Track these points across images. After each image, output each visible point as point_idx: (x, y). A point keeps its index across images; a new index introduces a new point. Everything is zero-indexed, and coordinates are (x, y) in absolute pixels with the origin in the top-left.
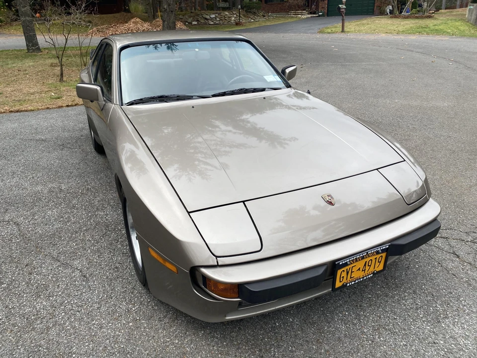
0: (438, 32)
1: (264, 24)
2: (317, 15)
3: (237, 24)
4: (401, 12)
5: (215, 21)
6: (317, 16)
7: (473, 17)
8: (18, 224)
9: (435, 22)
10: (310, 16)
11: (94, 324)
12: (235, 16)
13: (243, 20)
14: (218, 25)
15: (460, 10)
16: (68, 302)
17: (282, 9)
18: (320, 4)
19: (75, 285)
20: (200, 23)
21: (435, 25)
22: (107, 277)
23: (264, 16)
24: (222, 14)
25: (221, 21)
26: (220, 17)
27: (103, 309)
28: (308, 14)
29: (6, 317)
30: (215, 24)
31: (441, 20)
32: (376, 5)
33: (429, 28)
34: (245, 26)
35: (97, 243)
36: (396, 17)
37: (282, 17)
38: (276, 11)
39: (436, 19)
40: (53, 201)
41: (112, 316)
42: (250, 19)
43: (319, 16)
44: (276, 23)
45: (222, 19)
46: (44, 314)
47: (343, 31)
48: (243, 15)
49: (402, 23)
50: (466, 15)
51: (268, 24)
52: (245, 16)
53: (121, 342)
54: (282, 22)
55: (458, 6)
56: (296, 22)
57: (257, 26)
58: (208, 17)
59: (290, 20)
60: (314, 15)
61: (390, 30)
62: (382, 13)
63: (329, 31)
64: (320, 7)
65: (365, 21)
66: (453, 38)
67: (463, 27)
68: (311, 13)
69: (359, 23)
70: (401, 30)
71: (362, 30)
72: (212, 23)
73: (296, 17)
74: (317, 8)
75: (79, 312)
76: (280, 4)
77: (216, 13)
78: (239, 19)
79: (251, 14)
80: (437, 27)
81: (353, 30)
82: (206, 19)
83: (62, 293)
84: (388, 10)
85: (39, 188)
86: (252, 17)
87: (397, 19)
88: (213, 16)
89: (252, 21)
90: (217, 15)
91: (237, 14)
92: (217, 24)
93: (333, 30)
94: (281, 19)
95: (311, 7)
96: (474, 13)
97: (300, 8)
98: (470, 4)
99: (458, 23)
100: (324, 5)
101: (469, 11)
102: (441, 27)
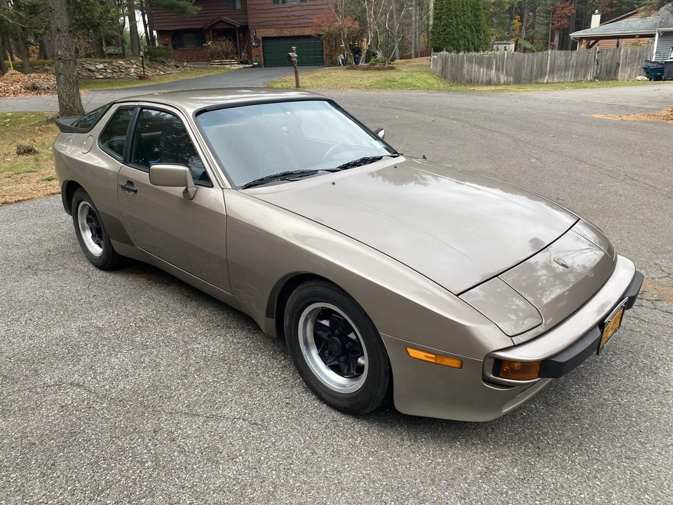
0: (407, 86)
1: (181, 78)
2: (251, 65)
3: (141, 78)
4: (357, 63)
5: (105, 74)
6: (252, 67)
7: (438, 69)
8: (78, 385)
9: (401, 74)
10: (242, 66)
11: (326, 471)
12: (135, 66)
13: (149, 73)
14: (111, 80)
15: (417, 59)
16: (265, 458)
17: (200, 57)
18: (253, 51)
19: (253, 437)
20: (81, 76)
21: (402, 78)
22: (288, 418)
23: (178, 67)
24: (114, 64)
25: (115, 74)
26: (111, 67)
27: (320, 453)
28: (239, 64)
29: (196, 499)
30: (106, 78)
31: (406, 72)
32: (325, 53)
33: (397, 81)
34: (154, 80)
35: (230, 381)
36: (353, 68)
37: (203, 68)
38: (191, 59)
39: (399, 71)
40: (104, 346)
41: (339, 457)
42: (158, 71)
43: (254, 66)
44: (198, 76)
45: (115, 70)
46: (246, 479)
47: (298, 86)
48: (147, 65)
49: (365, 76)
50: (430, 66)
51: (187, 77)
52: (150, 67)
53: (380, 480)
54: (206, 75)
55: (413, 55)
56: (224, 74)
57: (171, 81)
58: (93, 68)
59: (216, 72)
60: (248, 66)
61: (354, 84)
62: (334, 63)
63: (279, 86)
64: (254, 56)
65: (318, 74)
66: (431, 93)
68: (242, 63)
69: (312, 75)
70: (368, 85)
71: (320, 85)
72: (101, 77)
73: (224, 68)
74: (250, 56)
75: (291, 464)
76: (195, 50)
77: (105, 62)
78: (144, 72)
79: (158, 64)
80: (404, 81)
81: (309, 84)
82: (89, 70)
83: (246, 450)
84: (340, 60)
85: (58, 331)
86: (160, 68)
87: (355, 71)
88: (101, 66)
89: (162, 73)
90: (106, 65)
91: (137, 63)
92: (110, 78)
93: (285, 84)
94: (202, 70)
95: (241, 54)
96: (439, 63)
97: (227, 55)
98: (433, 53)
99: (425, 76)
100: (258, 52)
101: (433, 61)
102: (409, 80)
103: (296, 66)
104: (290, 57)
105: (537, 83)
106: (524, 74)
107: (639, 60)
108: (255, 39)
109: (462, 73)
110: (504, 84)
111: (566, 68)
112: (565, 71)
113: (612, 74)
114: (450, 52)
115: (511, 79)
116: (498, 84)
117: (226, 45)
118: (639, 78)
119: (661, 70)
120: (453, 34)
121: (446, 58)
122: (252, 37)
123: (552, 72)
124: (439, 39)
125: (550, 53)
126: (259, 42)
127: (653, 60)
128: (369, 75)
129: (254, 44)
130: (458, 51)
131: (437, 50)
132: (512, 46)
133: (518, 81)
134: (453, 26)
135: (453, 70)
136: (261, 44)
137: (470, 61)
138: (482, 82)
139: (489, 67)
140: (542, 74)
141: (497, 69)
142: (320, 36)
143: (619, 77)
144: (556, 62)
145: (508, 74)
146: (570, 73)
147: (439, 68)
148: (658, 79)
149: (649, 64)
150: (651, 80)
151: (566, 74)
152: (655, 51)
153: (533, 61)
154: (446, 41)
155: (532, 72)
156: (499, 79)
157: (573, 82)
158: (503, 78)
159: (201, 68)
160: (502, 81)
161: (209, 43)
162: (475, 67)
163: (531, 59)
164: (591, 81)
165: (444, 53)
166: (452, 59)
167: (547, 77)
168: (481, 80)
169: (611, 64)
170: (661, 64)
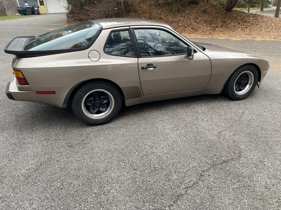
107: (13, 7)
113: (4, 13)
118: (17, 14)
119: (25, 11)
143: (8, 14)
148: (25, 14)
149: (18, 8)
150: (22, 15)
152: (18, 3)
169: (2, 8)
170: (23, 8)
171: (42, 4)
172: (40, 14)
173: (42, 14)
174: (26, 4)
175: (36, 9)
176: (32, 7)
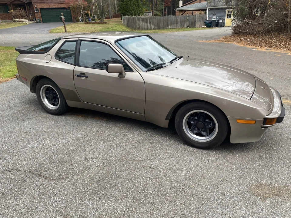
2: (35, 22)
6: (36, 23)
8: (95, 158)
9: (110, 26)
10: (31, 22)
11: (214, 167)
16: (191, 167)
17: (7, 18)
18: (36, 15)
19: (180, 162)
21: (112, 27)
22: (186, 154)
27: (207, 162)
28: (29, 21)
31: (112, 24)
32: (72, 16)
33: (110, 29)
35: (154, 146)
36: (88, 23)
39: (109, 24)
40: (90, 143)
41: (214, 162)
43: (37, 22)
44: (9, 27)
46: (191, 175)
47: (66, 31)
49: (95, 26)
51: (3, 28)
54: (14, 26)
56: (24, 26)
59: (18, 25)
60: (34, 22)
62: (78, 21)
63: (56, 31)
64: (36, 17)
67: (124, 28)
68: (30, 21)
70: (99, 30)
73: (22, 23)
74: (34, 17)
75: (201, 167)
76: (4, 14)
81: (70, 31)
84: (80, 20)
87: (90, 24)
93: (59, 31)
94: (10, 24)
95: (29, 17)
96: (126, 21)
97: (22, 17)
98: (122, 16)
99: (121, 26)
100: (38, 15)
101: (123, 20)
102: (115, 28)
103: (64, 22)
104: (61, 18)
105: (166, 29)
106: (161, 25)
107: (202, 20)
108: (36, 9)
109: (136, 25)
110: (154, 29)
111: (177, 23)
112: (176, 24)
113: (194, 25)
114: (129, 16)
115: (156, 27)
116: (151, 29)
117: (21, 12)
118: (203, 26)
119: (211, 23)
120: (130, 8)
121: (129, 19)
122: (34, 8)
123: (172, 24)
124: (124, 10)
125: (170, 16)
126: (38, 11)
127: (207, 20)
128: (97, 26)
129: (36, 11)
130: (132, 16)
131: (124, 15)
132: (151, 13)
133: (159, 28)
134: (129, 5)
135: (132, 23)
136: (40, 11)
137: (139, 19)
138: (144, 29)
139: (147, 22)
140: (168, 25)
141: (150, 23)
142: (70, 8)
143: (196, 26)
144: (173, 20)
145: (155, 25)
146: (178, 25)
147: (126, 23)
148: (210, 27)
149: (206, 21)
150: (207, 27)
151: (177, 25)
152: (208, 16)
153: (164, 20)
154: (127, 11)
155: (164, 24)
156: (151, 27)
157: (180, 28)
158: (153, 27)
159: (9, 23)
160: (152, 28)
161: (12, 11)
162: (141, 22)
163: (163, 19)
164: (186, 28)
165: (127, 16)
166: (131, 19)
167: (170, 26)
168: (144, 28)
169: (193, 21)
170: (210, 21)
171: (229, 17)
172: (223, 26)
173: (226, 27)
174: (214, 17)
175: (221, 21)
176: (218, 20)
